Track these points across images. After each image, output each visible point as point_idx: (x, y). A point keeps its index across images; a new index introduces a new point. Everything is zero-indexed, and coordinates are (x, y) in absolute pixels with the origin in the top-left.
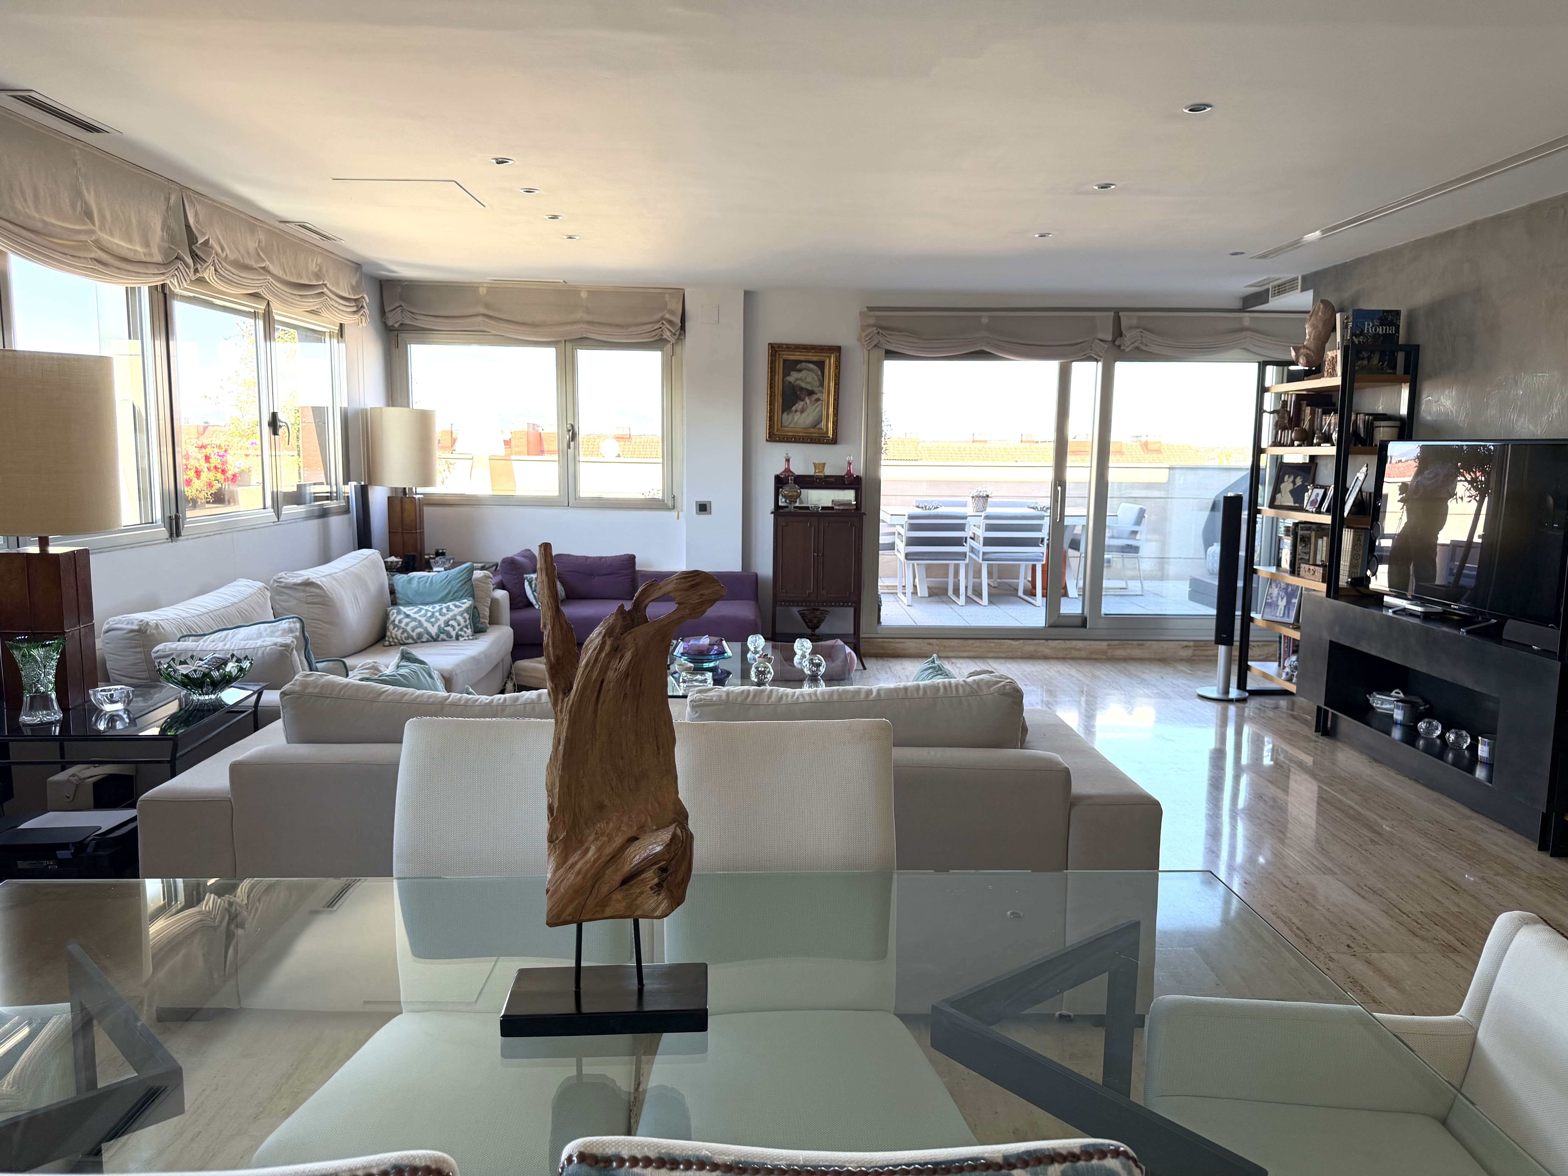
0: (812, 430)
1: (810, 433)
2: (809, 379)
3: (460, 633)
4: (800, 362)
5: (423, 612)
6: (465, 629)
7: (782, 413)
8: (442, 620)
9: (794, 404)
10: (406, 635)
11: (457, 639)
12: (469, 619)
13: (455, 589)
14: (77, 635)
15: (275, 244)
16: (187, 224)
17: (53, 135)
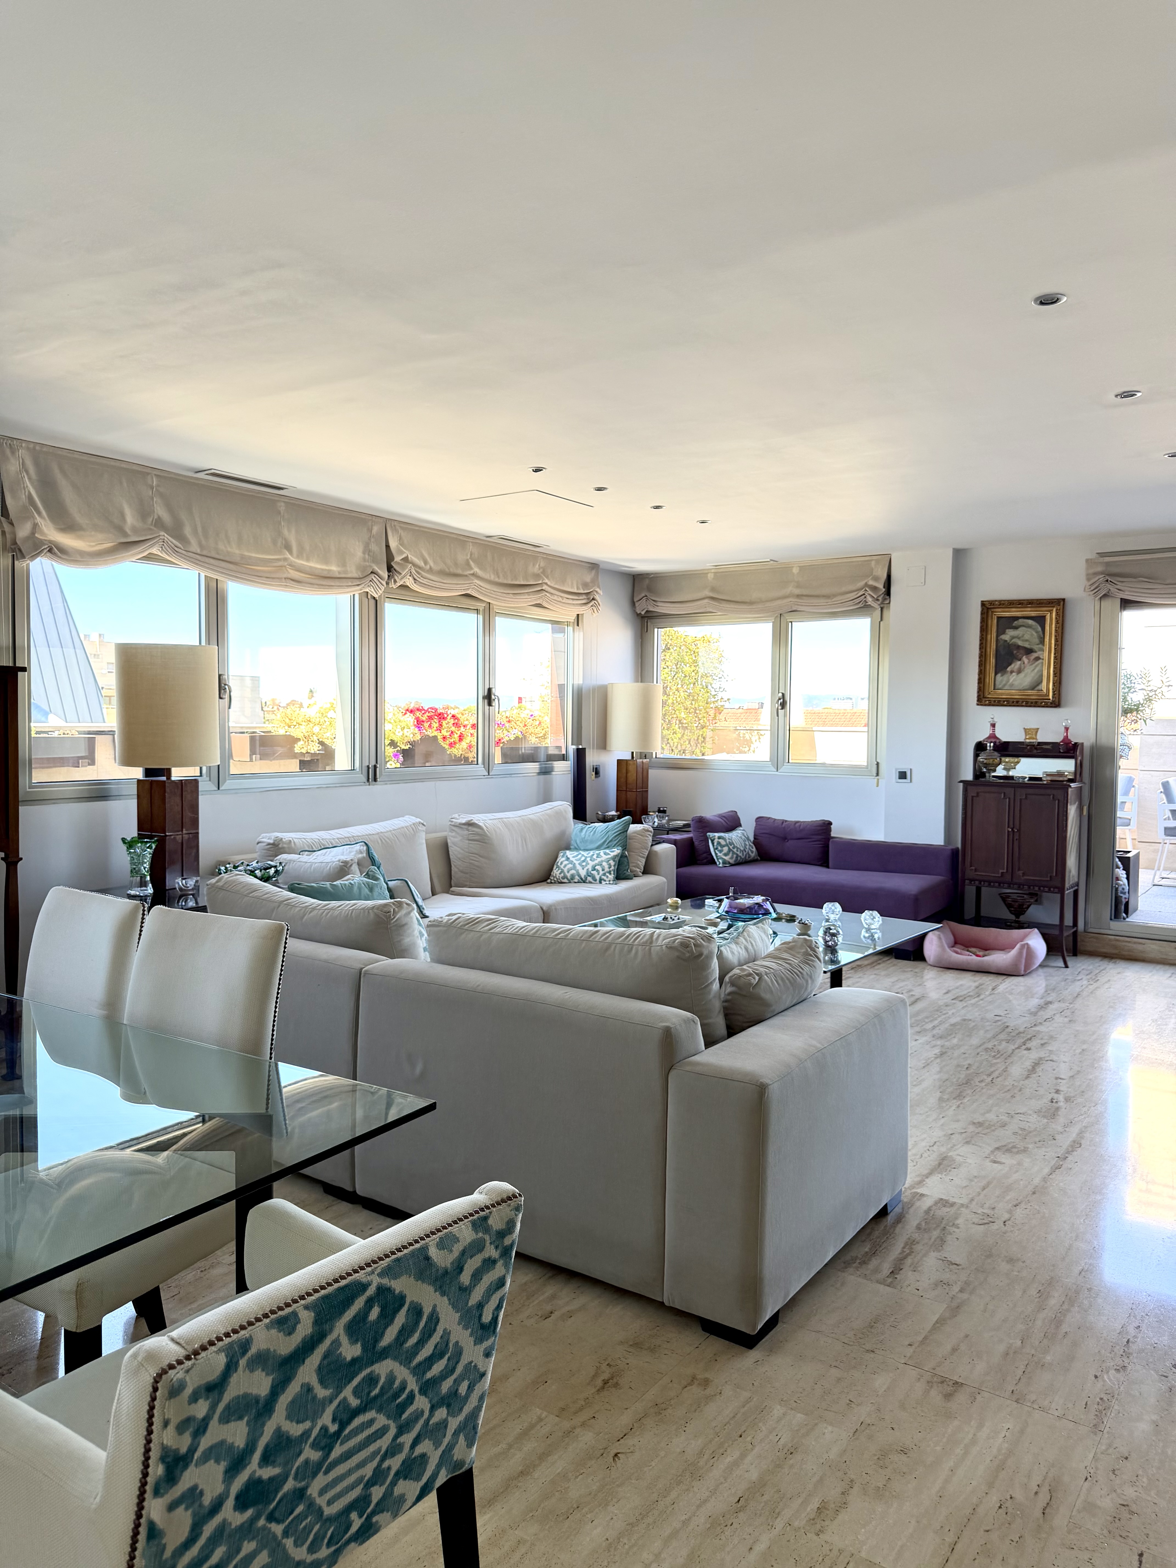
0: (1030, 692)
1: (1027, 695)
2: (1027, 637)
3: (603, 877)
4: (1017, 618)
5: (580, 856)
6: (607, 874)
7: (996, 674)
8: (591, 863)
9: (1010, 664)
10: (562, 875)
11: (600, 883)
12: (614, 866)
13: (610, 839)
14: (179, 838)
15: (489, 555)
16: (388, 546)
17: (260, 495)
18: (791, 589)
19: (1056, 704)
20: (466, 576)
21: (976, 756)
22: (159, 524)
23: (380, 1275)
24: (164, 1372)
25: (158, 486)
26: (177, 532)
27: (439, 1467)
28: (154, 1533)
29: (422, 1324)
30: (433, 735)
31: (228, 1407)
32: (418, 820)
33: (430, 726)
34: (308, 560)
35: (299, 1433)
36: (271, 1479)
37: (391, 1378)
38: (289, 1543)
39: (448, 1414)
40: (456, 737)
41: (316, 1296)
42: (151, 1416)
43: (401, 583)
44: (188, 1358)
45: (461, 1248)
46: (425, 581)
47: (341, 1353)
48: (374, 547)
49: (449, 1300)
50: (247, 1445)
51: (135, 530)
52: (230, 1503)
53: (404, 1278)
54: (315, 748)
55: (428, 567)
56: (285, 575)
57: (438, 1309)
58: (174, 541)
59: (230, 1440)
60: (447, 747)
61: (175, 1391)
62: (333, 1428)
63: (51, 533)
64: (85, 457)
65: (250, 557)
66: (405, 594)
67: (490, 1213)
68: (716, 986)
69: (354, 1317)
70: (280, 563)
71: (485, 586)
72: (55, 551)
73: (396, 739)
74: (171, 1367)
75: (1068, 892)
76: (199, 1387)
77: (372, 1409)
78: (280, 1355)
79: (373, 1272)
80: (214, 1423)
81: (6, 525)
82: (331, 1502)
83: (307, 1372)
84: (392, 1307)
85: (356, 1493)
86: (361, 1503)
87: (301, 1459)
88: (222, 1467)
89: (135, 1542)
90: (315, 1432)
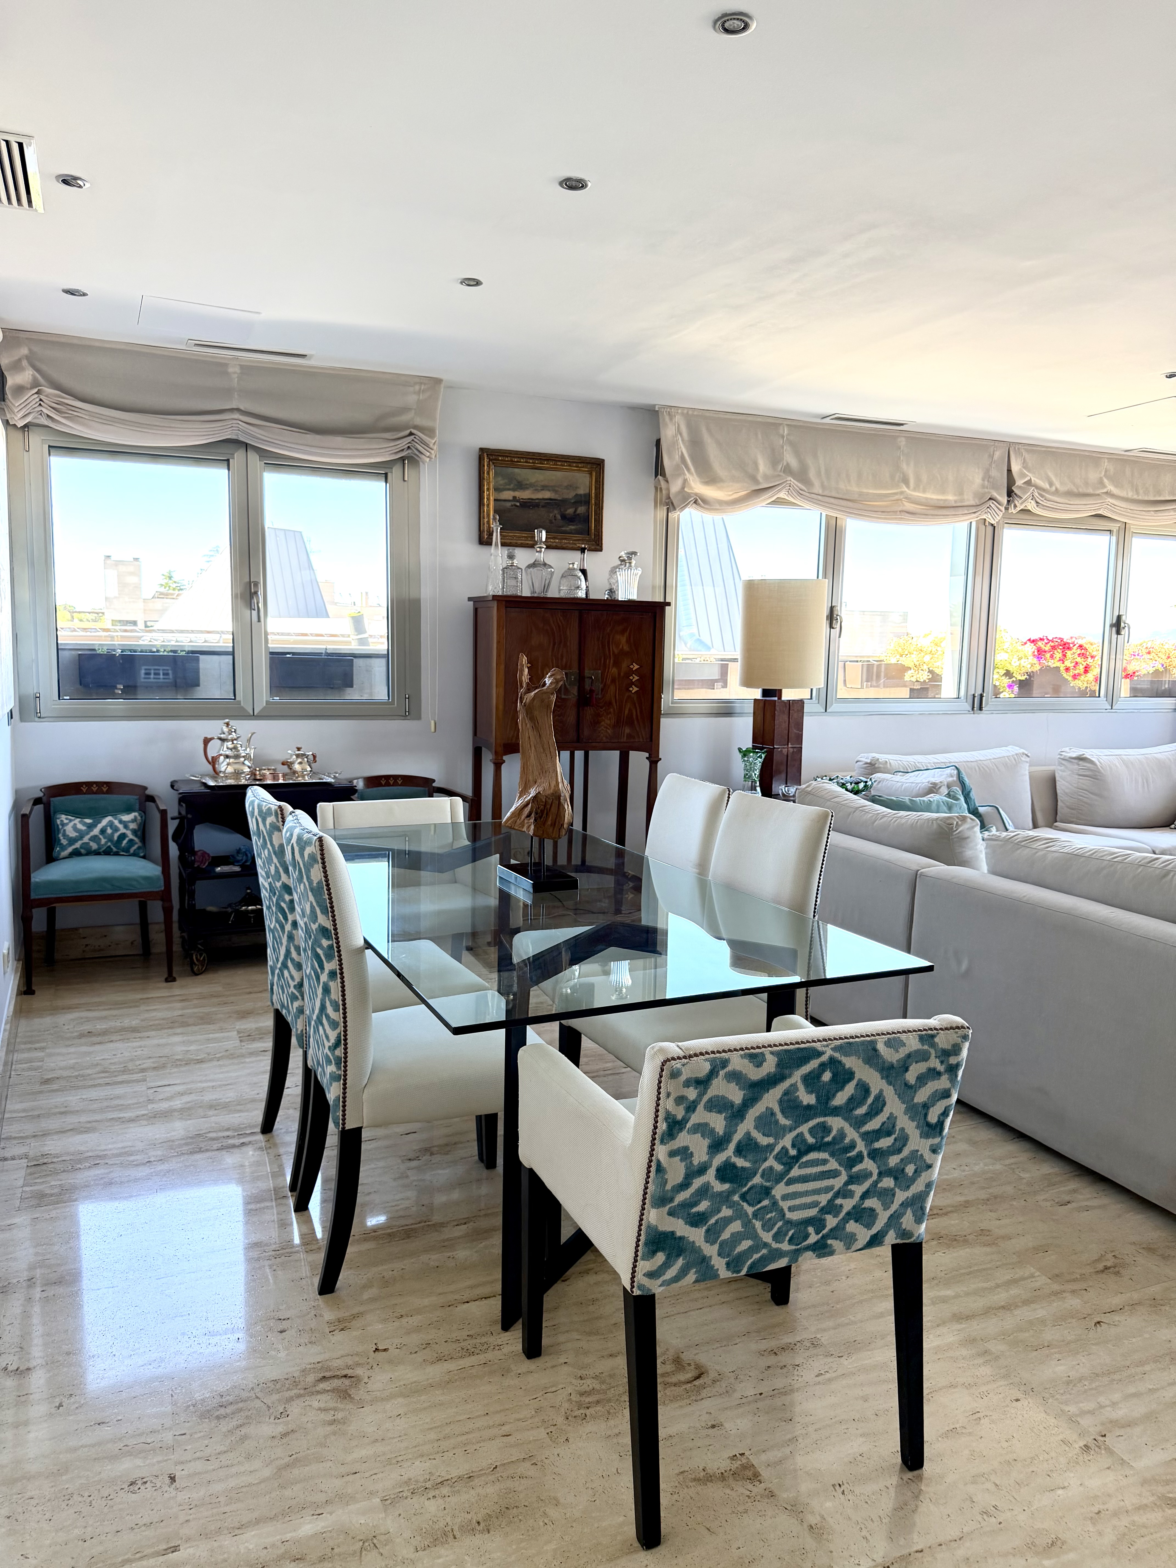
14: (785, 751)
15: (1128, 471)
16: (1009, 471)
17: (880, 433)
20: (1098, 495)
22: (788, 470)
23: (833, 1049)
24: (668, 1060)
25: (788, 435)
26: (802, 476)
27: (887, 1227)
28: (660, 1169)
29: (870, 1100)
30: (1055, 665)
31: (710, 1100)
32: (1022, 751)
33: (1052, 657)
34: (924, 491)
35: (765, 1143)
36: (744, 1168)
37: (842, 1135)
38: (758, 1224)
39: (895, 1185)
40: (1081, 668)
41: (781, 1048)
42: (660, 1088)
43: (1022, 507)
44: (685, 1057)
45: (907, 1052)
46: (1048, 504)
47: (798, 1097)
48: (994, 473)
49: (895, 1090)
50: (725, 1133)
51: (766, 477)
52: (712, 1171)
53: (853, 1058)
54: (924, 676)
55: (1054, 488)
56: (900, 509)
57: (885, 1094)
58: (799, 485)
59: (712, 1125)
60: (1070, 679)
61: (675, 1075)
62: (793, 1152)
63: (697, 487)
64: (728, 416)
65: (868, 494)
66: (1026, 519)
67: (938, 1033)
69: (810, 1073)
70: (896, 497)
71: (1120, 505)
72: (700, 502)
73: (1010, 669)
74: (673, 1059)
76: (691, 1078)
77: (825, 1151)
78: (750, 1079)
79: (827, 1046)
80: (700, 1108)
81: (663, 483)
82: (791, 1209)
83: (771, 1099)
84: (843, 1076)
85: (812, 1212)
86: (818, 1223)
87: (766, 1164)
88: (706, 1142)
89: (649, 1172)
90: (777, 1149)
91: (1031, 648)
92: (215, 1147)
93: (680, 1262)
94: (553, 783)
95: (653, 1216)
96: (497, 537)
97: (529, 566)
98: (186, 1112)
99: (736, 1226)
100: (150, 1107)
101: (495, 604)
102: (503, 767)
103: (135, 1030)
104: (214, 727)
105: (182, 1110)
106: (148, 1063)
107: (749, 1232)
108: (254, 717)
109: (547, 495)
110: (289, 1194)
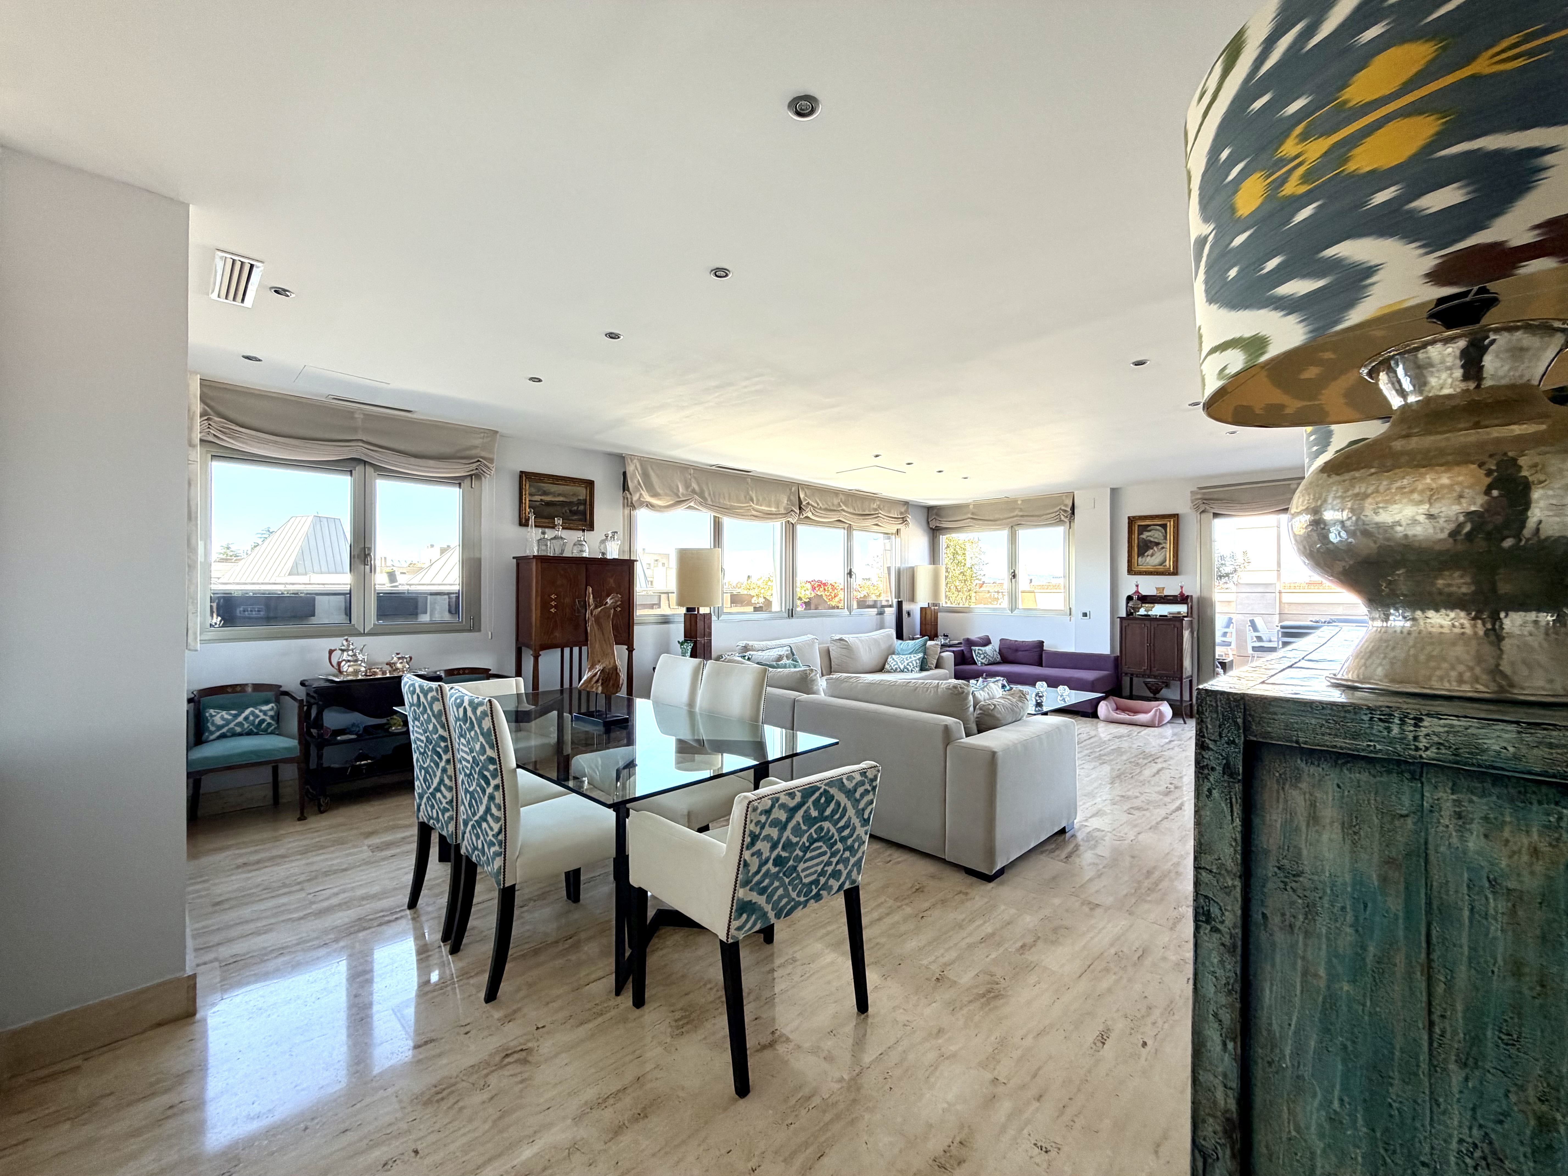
2: (1156, 535)
3: (913, 669)
4: (1149, 526)
5: (900, 658)
8: (907, 662)
10: (891, 668)
11: (912, 672)
12: (919, 663)
13: (917, 649)
14: (703, 639)
15: (850, 499)
16: (799, 497)
17: (739, 476)
18: (1017, 513)
19: (1175, 573)
20: (840, 511)
21: (1127, 603)
22: (694, 491)
23: (825, 785)
24: (750, 802)
25: (694, 474)
26: (702, 495)
27: (846, 878)
28: (746, 864)
29: (840, 810)
30: (821, 594)
31: (771, 821)
32: (814, 637)
33: (819, 590)
34: (761, 506)
35: (795, 841)
36: (785, 857)
37: (829, 831)
38: (790, 888)
39: (850, 855)
40: (833, 595)
41: (801, 788)
42: (746, 818)
43: (806, 515)
44: (757, 800)
45: (855, 782)
46: (818, 514)
47: (810, 813)
48: (792, 498)
49: (851, 803)
50: (778, 839)
51: (683, 494)
52: (771, 861)
53: (833, 789)
54: (762, 601)
55: (819, 507)
56: (751, 514)
57: (847, 806)
58: (700, 499)
59: (772, 835)
60: (828, 600)
61: (753, 810)
62: (807, 844)
63: (648, 498)
64: (662, 462)
65: (735, 506)
66: (807, 521)
67: (867, 772)
68: (971, 709)
69: (816, 799)
70: (749, 508)
71: (849, 516)
72: (650, 506)
73: (802, 596)
74: (753, 800)
75: (1186, 682)
76: (762, 810)
77: (821, 841)
78: (789, 806)
79: (821, 784)
80: (767, 825)
81: (629, 496)
82: (806, 877)
83: (799, 816)
84: (830, 798)
85: (814, 877)
86: (816, 882)
87: (795, 853)
88: (769, 845)
89: (739, 867)
90: (801, 843)
91: (809, 586)
92: (375, 924)
93: (754, 917)
94: (612, 661)
95: (741, 893)
96: (532, 521)
97: (552, 539)
98: (345, 905)
99: (780, 891)
100: (314, 907)
101: (534, 560)
102: (540, 658)
103: (283, 856)
104: (336, 643)
105: (340, 905)
106: (302, 878)
107: (787, 894)
108: (364, 634)
109: (561, 499)
110: (442, 944)
